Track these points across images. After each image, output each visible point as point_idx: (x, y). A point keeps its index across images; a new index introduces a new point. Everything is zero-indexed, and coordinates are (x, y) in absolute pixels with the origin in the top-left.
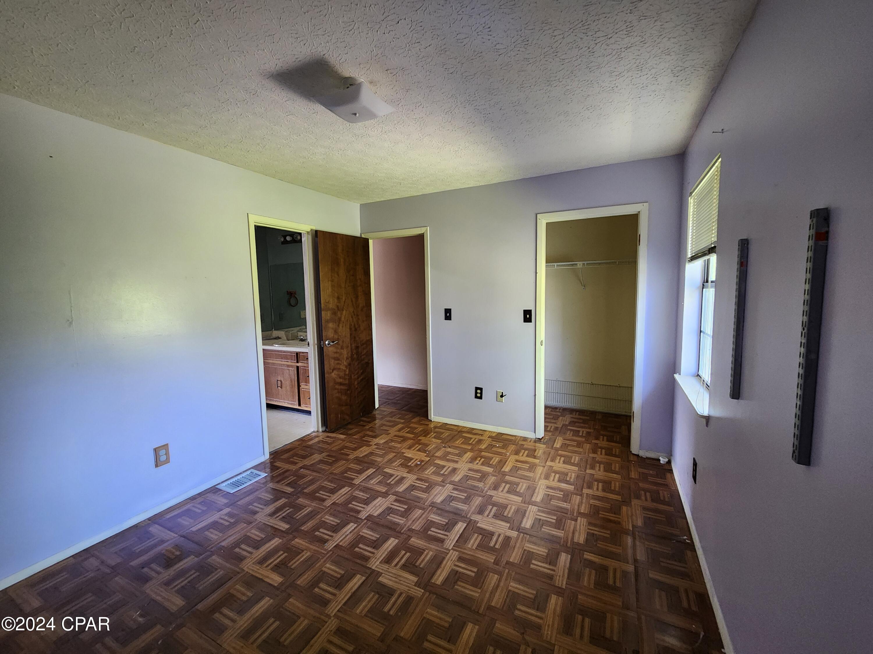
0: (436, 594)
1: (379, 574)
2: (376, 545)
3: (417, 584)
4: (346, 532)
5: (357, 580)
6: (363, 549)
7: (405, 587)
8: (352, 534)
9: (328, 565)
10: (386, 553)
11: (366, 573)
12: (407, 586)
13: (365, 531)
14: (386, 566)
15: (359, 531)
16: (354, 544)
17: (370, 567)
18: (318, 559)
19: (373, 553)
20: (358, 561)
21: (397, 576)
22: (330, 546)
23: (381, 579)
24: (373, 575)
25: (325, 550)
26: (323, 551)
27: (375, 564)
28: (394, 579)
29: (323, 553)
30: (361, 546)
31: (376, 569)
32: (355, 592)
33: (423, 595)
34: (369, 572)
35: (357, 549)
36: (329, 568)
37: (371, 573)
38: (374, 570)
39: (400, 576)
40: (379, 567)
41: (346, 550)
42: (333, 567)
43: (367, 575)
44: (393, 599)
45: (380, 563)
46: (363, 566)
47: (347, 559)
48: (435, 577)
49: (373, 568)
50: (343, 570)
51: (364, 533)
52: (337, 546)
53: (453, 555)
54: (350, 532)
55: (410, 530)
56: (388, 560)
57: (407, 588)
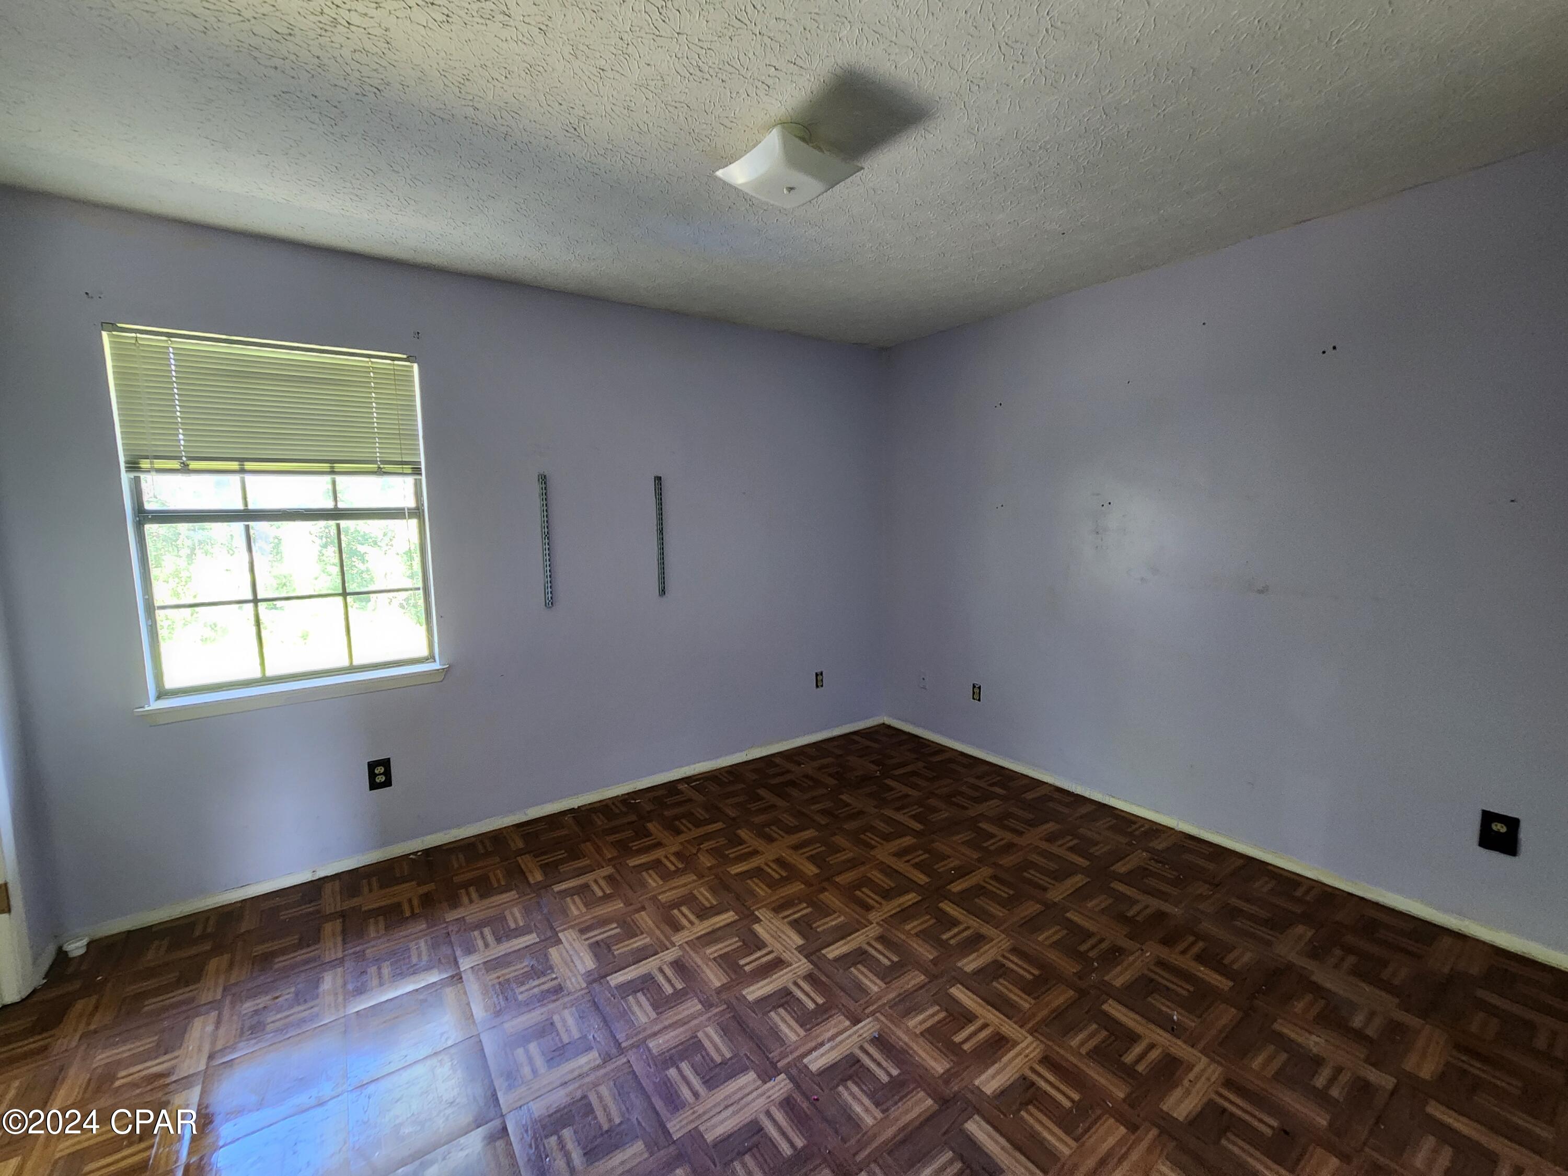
0: (743, 905)
1: (800, 949)
2: (784, 998)
3: (758, 920)
4: (832, 1048)
5: (833, 952)
6: (810, 999)
7: (775, 923)
8: (820, 1040)
9: (876, 989)
10: (774, 977)
11: (819, 958)
12: (772, 923)
13: (793, 1037)
14: (786, 956)
15: (804, 1041)
16: (822, 1013)
17: (809, 964)
18: (893, 1005)
19: (795, 984)
20: (824, 979)
21: (777, 938)
22: (868, 1028)
23: (800, 941)
24: (811, 952)
25: (877, 1019)
26: (882, 1018)
27: (802, 965)
28: (784, 937)
29: (882, 1014)
30: (811, 1006)
31: (801, 957)
32: (842, 938)
33: (758, 909)
34: (814, 958)
35: (820, 1001)
36: (875, 984)
37: (812, 954)
38: (806, 957)
39: (772, 936)
40: (796, 959)
41: (840, 1006)
42: (868, 983)
43: (817, 954)
44: (796, 916)
45: (791, 965)
46: (820, 969)
47: (843, 989)
48: (732, 919)
49: (804, 960)
50: (851, 973)
51: (796, 1032)
52: (856, 1021)
53: (680, 938)
54: (822, 1044)
55: (708, 1005)
56: (778, 964)
57: (773, 921)
